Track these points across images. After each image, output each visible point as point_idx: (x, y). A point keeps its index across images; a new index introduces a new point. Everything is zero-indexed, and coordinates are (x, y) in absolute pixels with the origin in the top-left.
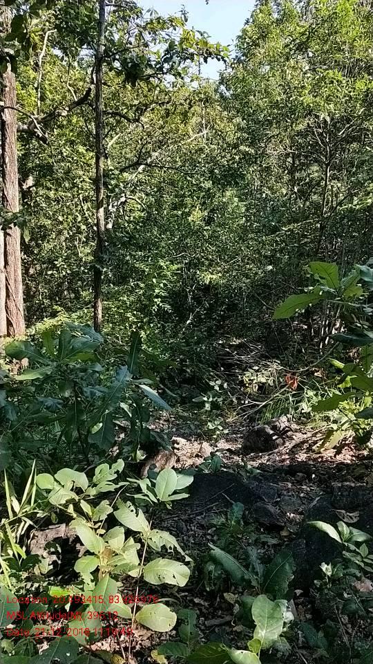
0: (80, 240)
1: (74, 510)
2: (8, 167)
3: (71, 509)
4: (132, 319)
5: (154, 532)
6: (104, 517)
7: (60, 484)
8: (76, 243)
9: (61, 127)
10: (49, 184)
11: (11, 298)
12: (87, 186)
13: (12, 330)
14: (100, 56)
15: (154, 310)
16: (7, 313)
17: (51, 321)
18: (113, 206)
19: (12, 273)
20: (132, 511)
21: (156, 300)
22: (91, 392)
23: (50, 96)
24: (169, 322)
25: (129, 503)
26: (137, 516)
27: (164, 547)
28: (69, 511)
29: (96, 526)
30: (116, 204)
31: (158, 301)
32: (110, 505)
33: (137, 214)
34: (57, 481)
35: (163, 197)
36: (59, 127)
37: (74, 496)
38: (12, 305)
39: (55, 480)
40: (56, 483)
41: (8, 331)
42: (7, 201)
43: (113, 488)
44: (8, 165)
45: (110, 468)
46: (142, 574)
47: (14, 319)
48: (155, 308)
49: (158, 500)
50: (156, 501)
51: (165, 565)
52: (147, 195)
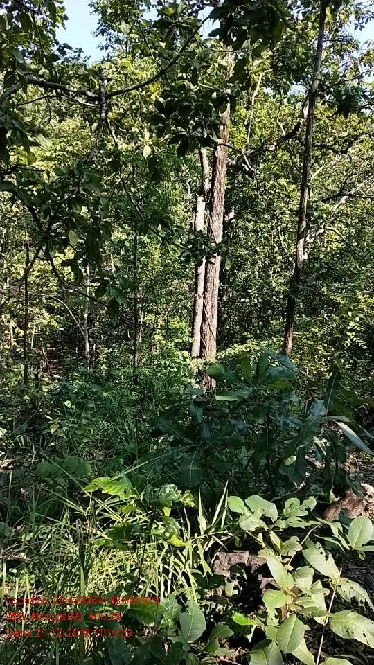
0: (275, 271)
1: (264, 540)
2: (216, 200)
3: (260, 538)
4: (322, 351)
5: (344, 580)
6: (293, 553)
7: (250, 510)
8: (271, 273)
9: (266, 161)
10: (250, 217)
11: (207, 322)
12: (287, 217)
13: (204, 352)
14: (314, 91)
15: (347, 344)
16: (202, 336)
17: (241, 347)
18: (310, 238)
19: (210, 298)
20: (321, 553)
21: (349, 334)
22: (285, 423)
23: (259, 132)
24: (361, 359)
25: (318, 544)
26: (326, 560)
27: (354, 599)
28: (258, 539)
29: (285, 561)
30: (313, 235)
31: (352, 335)
32: (300, 542)
33: (334, 245)
34: (247, 507)
35: (365, 228)
36: (264, 161)
37: (263, 524)
38: (206, 329)
39: (246, 505)
40: (246, 508)
41: (200, 353)
42: (212, 232)
43: (303, 525)
44: (216, 198)
45: (301, 504)
46: (328, 623)
47: (208, 341)
48: (348, 342)
49: (350, 547)
50: (348, 549)
51: (354, 619)
52: (347, 226)
